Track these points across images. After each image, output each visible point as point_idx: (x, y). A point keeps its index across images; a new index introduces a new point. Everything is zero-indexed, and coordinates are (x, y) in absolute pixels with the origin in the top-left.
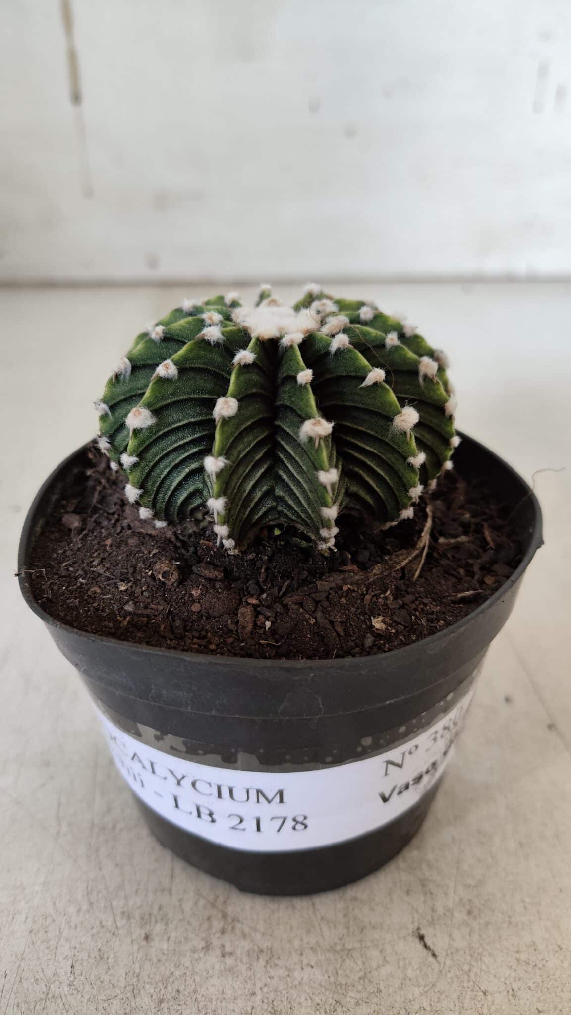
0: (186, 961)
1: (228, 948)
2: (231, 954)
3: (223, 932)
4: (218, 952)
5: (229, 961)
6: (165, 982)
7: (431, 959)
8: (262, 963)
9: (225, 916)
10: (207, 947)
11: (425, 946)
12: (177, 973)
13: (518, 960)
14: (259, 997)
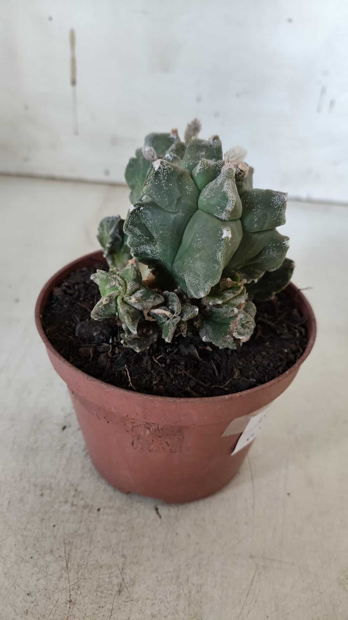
0: (56, 506)
1: (75, 503)
2: (76, 505)
3: (74, 496)
4: (70, 504)
5: (74, 508)
6: (46, 512)
7: (158, 518)
8: (88, 510)
9: (76, 490)
10: (66, 502)
11: (158, 513)
12: (52, 510)
13: (195, 524)
14: (83, 523)
